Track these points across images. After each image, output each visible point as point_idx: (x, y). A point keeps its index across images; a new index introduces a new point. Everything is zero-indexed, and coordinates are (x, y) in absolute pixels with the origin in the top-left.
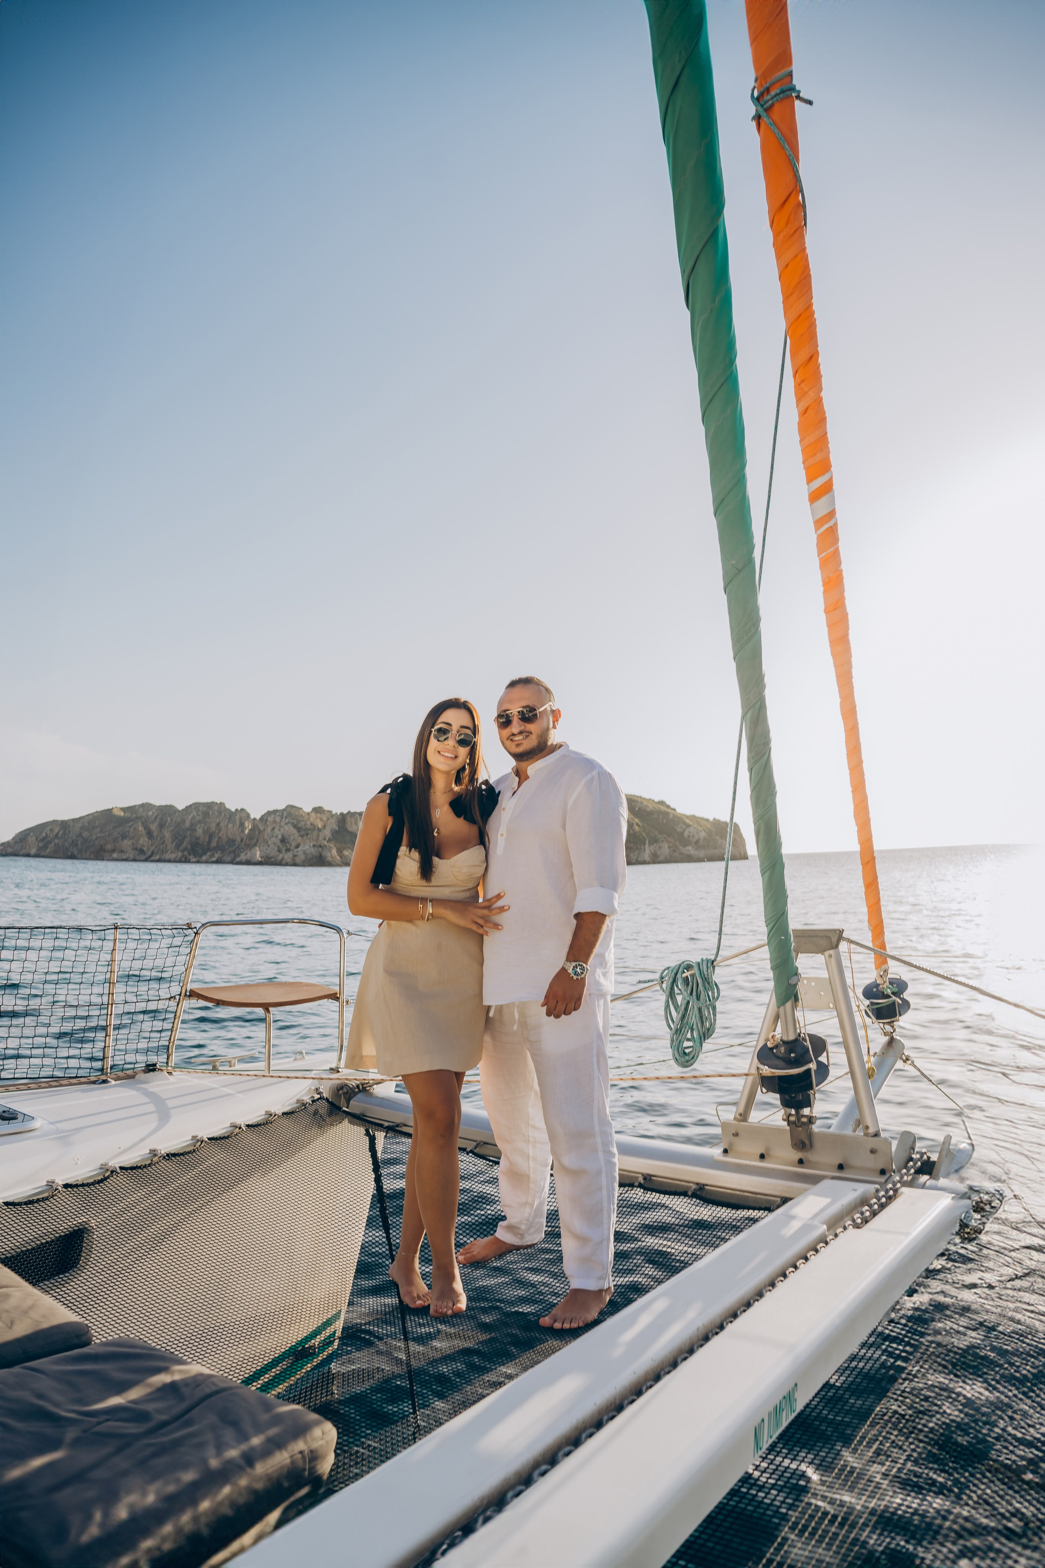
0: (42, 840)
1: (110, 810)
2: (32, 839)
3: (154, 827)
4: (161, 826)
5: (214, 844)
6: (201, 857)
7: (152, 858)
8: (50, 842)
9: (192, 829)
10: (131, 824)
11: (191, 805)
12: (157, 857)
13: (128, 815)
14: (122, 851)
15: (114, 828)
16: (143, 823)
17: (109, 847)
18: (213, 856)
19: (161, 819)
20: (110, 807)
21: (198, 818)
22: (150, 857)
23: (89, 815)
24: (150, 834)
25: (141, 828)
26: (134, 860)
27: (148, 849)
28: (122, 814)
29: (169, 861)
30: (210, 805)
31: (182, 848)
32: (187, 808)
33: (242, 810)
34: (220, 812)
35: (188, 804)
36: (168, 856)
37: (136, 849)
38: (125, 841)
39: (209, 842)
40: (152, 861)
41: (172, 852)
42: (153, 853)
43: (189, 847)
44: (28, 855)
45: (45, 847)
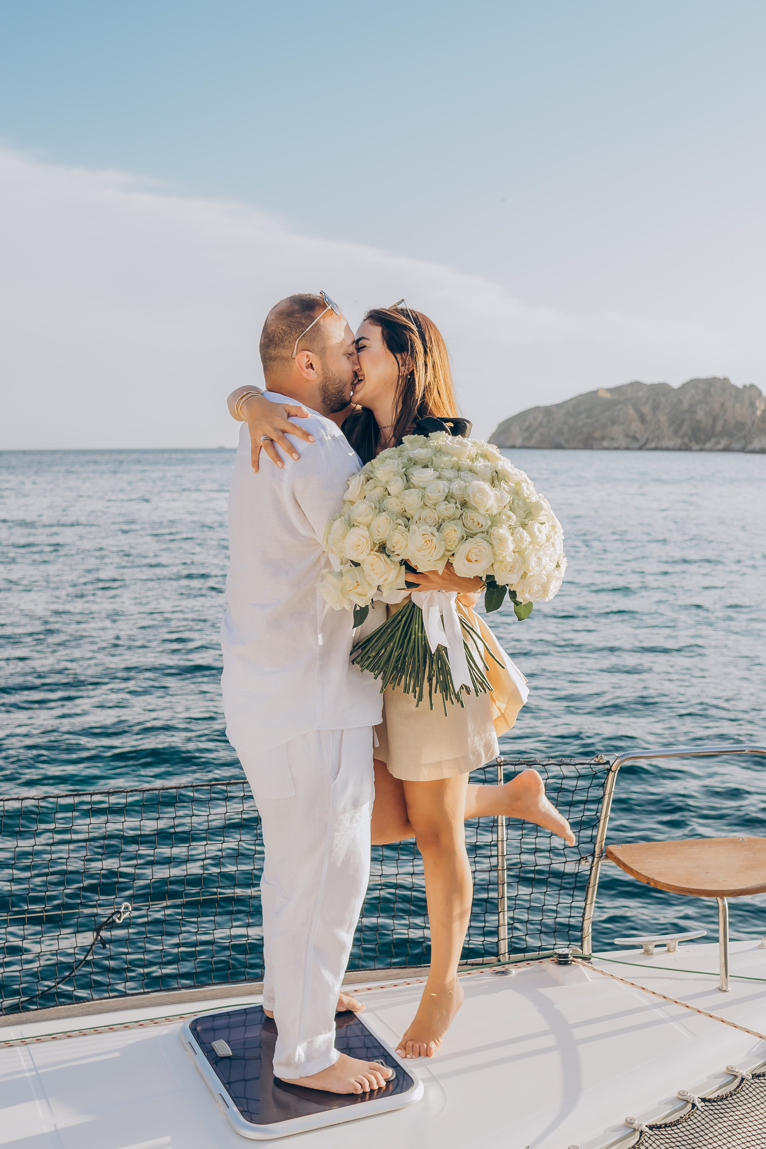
0: (526, 430)
1: (595, 393)
2: (515, 429)
3: (646, 410)
4: (655, 408)
5: (719, 428)
6: (705, 444)
7: (648, 446)
8: (535, 431)
9: (692, 410)
10: (620, 406)
11: (688, 383)
12: (653, 445)
13: (616, 396)
14: (612, 439)
15: (602, 412)
16: (633, 406)
17: (597, 434)
18: (718, 443)
19: (655, 400)
20: (595, 389)
21: (697, 398)
22: (645, 445)
23: (572, 399)
24: (642, 418)
25: (631, 412)
26: (627, 449)
27: (642, 436)
28: (609, 396)
29: (667, 449)
30: (711, 382)
32: (685, 386)
33: (752, 386)
34: (724, 390)
35: (685, 381)
36: (665, 443)
37: (628, 436)
38: (615, 427)
39: (713, 426)
40: (648, 449)
41: (670, 439)
42: (647, 440)
43: (690, 432)
44: (513, 447)
45: (530, 437)
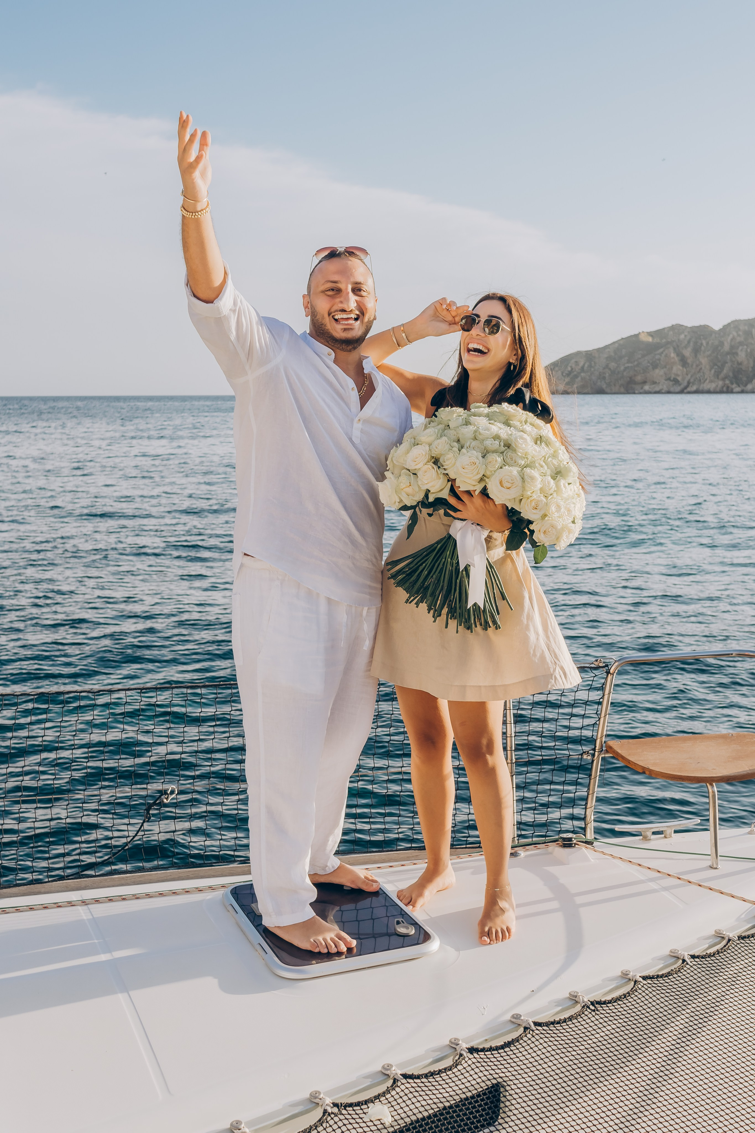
0: (568, 375)
1: (637, 336)
2: (557, 374)
3: (687, 352)
4: (696, 351)
6: (746, 385)
7: (689, 389)
8: (576, 376)
9: (733, 352)
10: (661, 350)
11: (729, 324)
12: (694, 388)
13: (657, 340)
14: (654, 383)
15: (643, 356)
16: (674, 349)
17: (639, 378)
19: (696, 343)
20: (637, 333)
21: (739, 339)
22: (686, 388)
23: (614, 343)
24: (684, 361)
25: (673, 355)
26: (669, 392)
27: (683, 379)
28: (650, 339)
29: (709, 392)
31: (722, 375)
32: (725, 327)
35: (726, 323)
36: (706, 386)
37: (669, 379)
38: (657, 371)
40: (689, 393)
41: (711, 381)
42: (689, 383)
43: (731, 374)
